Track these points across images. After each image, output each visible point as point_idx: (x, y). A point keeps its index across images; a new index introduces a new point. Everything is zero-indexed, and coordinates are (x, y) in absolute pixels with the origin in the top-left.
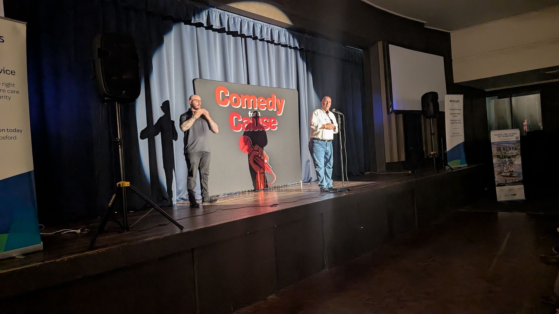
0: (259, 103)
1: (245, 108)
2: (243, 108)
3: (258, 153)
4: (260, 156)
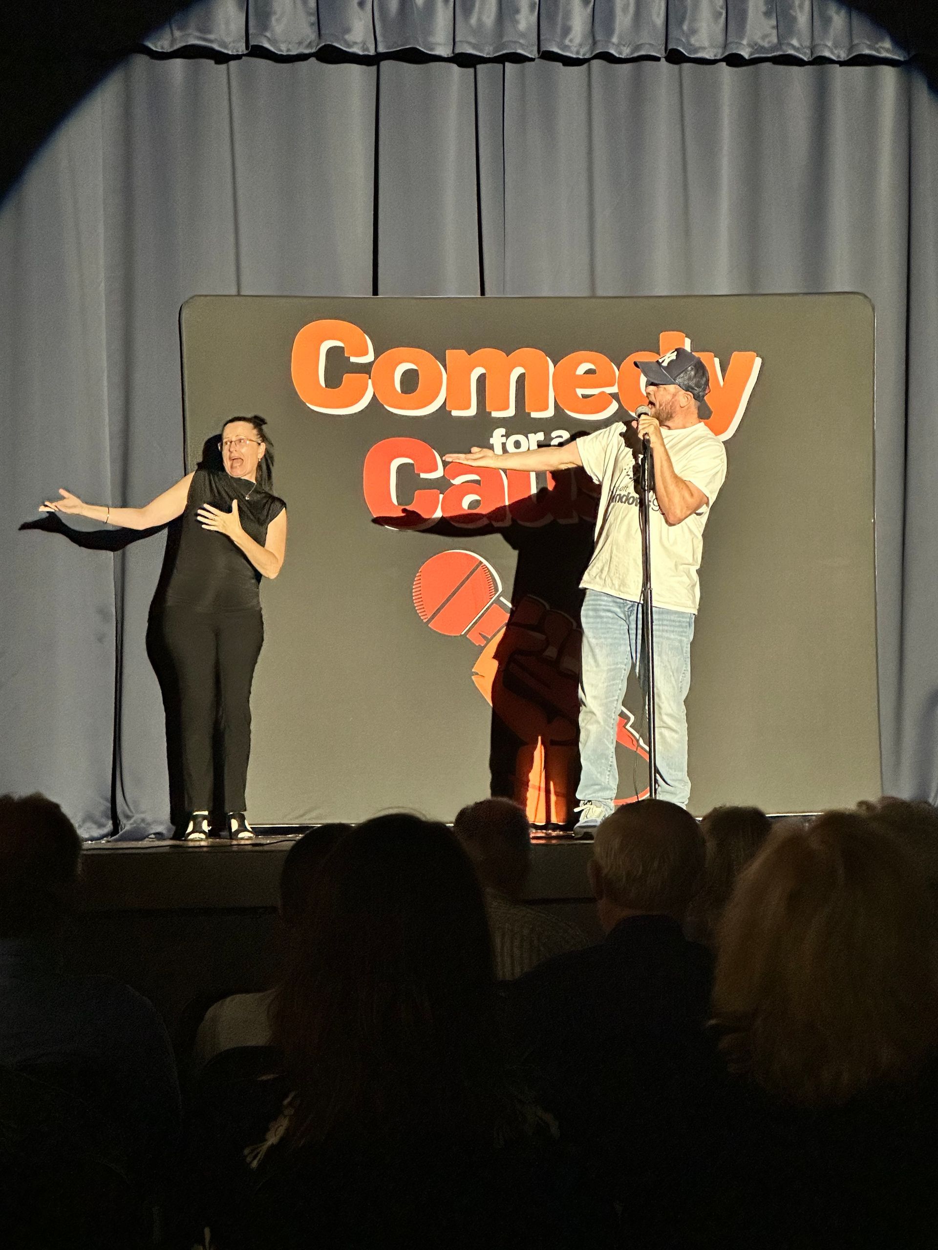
0: (566, 384)
1: (472, 411)
2: (455, 413)
3: (543, 637)
4: (551, 652)
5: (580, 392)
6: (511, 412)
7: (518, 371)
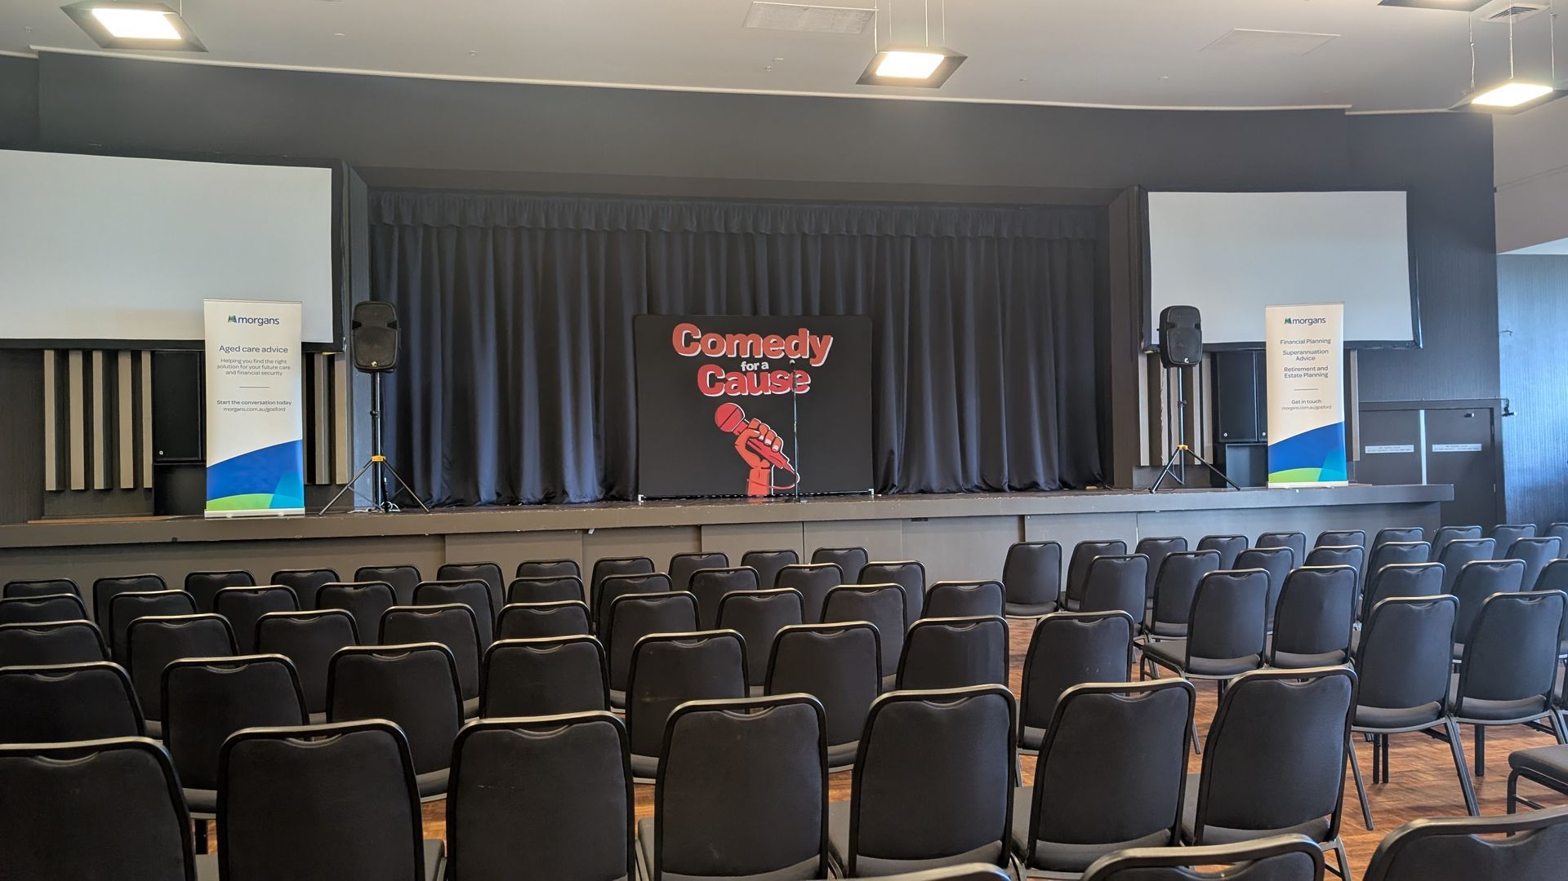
0: (767, 346)
2: (729, 356)
3: (758, 432)
4: (762, 438)
5: (771, 349)
6: (748, 356)
7: (751, 341)
